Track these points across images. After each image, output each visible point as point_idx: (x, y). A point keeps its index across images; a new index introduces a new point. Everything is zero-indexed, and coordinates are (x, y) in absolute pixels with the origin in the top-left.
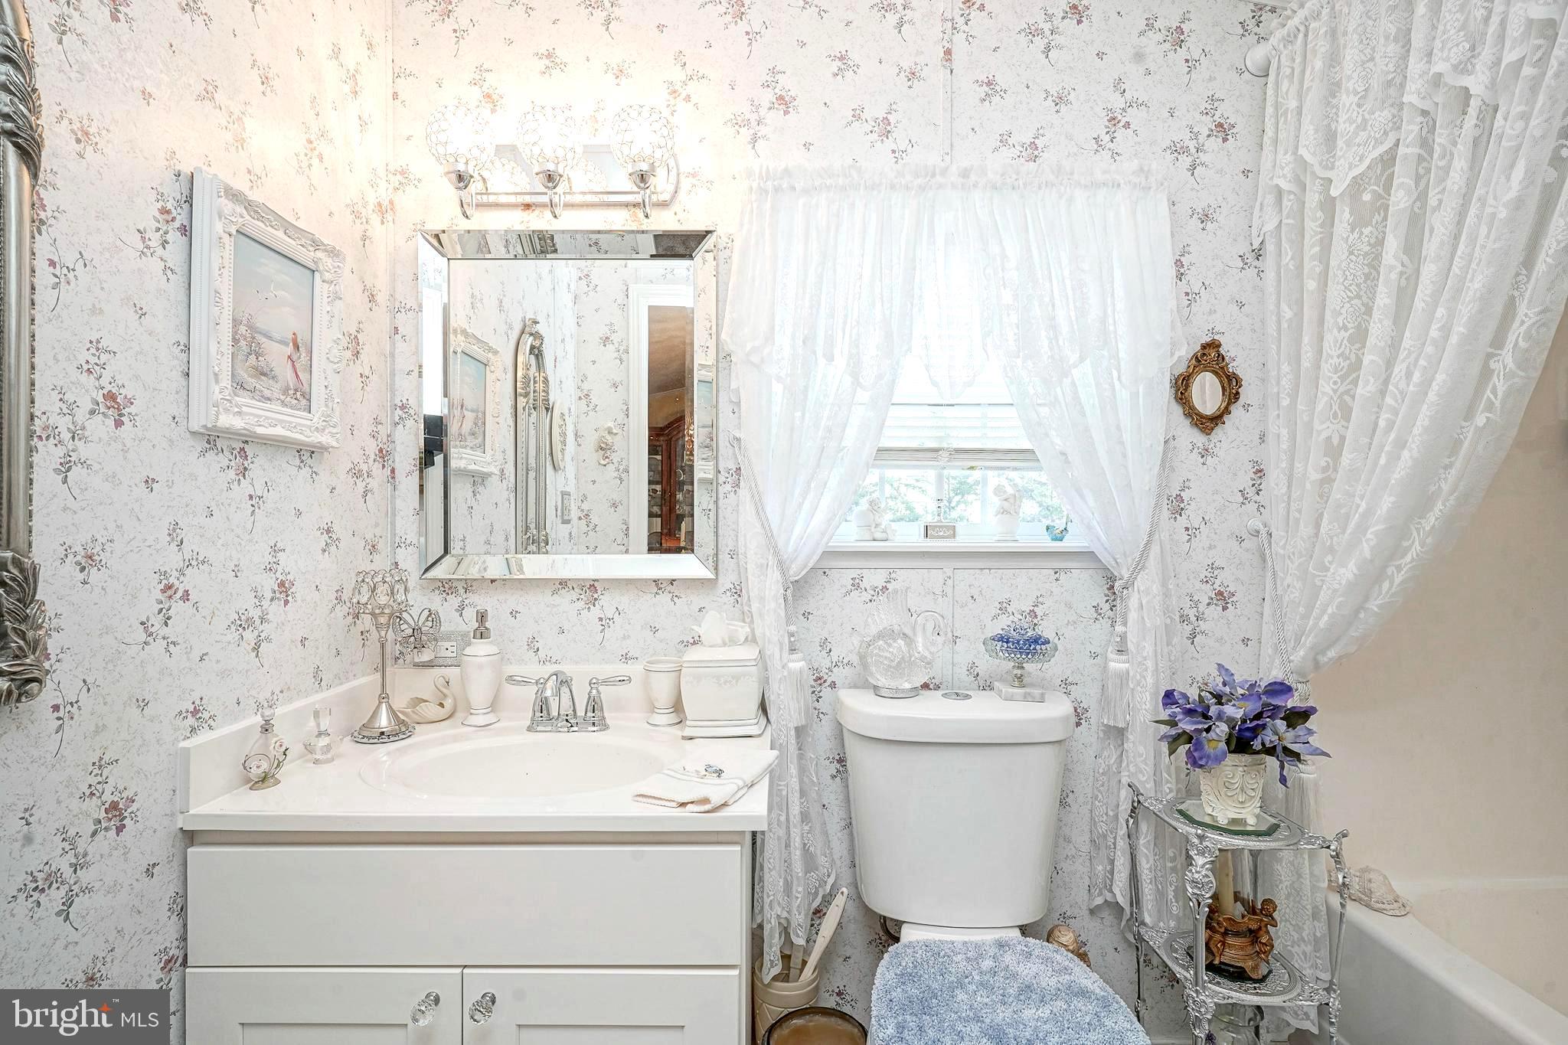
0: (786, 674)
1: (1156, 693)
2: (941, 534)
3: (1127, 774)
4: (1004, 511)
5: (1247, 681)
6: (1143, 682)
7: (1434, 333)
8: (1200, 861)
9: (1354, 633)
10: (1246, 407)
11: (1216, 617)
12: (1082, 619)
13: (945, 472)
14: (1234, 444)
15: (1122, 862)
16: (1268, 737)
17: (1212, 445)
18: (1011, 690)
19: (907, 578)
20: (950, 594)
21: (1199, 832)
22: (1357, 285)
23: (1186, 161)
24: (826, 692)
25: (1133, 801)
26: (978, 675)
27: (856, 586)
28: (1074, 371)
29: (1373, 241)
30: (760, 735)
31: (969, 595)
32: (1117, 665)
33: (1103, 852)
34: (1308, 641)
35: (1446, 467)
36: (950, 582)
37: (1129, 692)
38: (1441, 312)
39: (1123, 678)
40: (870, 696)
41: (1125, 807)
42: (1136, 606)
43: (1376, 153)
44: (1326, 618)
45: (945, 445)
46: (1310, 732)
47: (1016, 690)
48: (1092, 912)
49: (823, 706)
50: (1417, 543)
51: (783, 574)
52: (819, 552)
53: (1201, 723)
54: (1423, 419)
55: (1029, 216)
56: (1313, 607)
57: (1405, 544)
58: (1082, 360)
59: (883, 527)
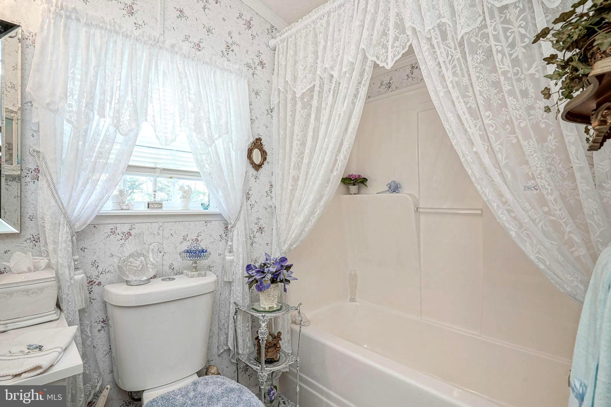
0: (72, 282)
1: (243, 266)
2: (156, 206)
3: (233, 298)
4: (184, 197)
5: (275, 258)
6: (239, 263)
7: (325, 146)
8: (263, 325)
9: (301, 239)
10: (268, 163)
11: (259, 236)
12: (216, 241)
13: (158, 179)
14: (265, 175)
15: (231, 333)
16: (282, 277)
17: (258, 175)
18: (193, 273)
19: (140, 227)
20: (161, 234)
21: (263, 314)
22: (303, 127)
23: (251, 71)
24: (95, 288)
25: (236, 309)
26: (174, 268)
27: (113, 232)
28: (216, 141)
29: (307, 114)
30: (58, 319)
31: (170, 234)
32: (229, 258)
33: (223, 331)
34: (289, 242)
35: (326, 187)
36: (161, 228)
37: (234, 267)
38: (326, 140)
39: (232, 262)
40: (125, 286)
41: (232, 311)
42: (236, 234)
43: (309, 87)
44: (294, 234)
45: (158, 166)
46: (292, 272)
47: (195, 273)
48: (219, 356)
49: (93, 295)
50: (318, 210)
51: (71, 228)
52: (94, 216)
53: (262, 275)
54: (322, 172)
55: (199, 74)
56: (290, 231)
57: (315, 210)
58: (220, 137)
59: (126, 203)
